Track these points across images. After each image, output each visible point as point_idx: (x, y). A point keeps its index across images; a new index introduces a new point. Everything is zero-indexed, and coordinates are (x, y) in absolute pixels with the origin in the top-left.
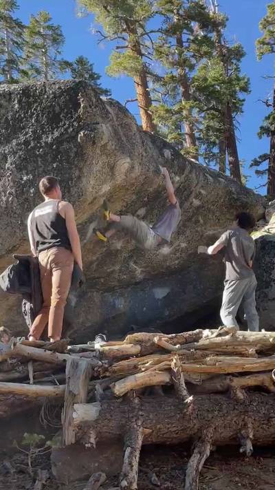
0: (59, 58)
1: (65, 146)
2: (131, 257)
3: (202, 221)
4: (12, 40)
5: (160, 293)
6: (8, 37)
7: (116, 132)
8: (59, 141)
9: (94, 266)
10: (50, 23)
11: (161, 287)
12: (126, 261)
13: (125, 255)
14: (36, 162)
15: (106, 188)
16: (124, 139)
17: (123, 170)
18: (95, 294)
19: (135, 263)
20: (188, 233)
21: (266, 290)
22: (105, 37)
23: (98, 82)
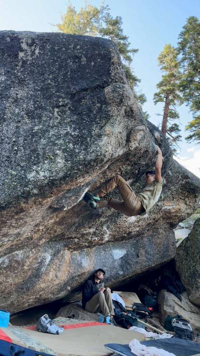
11: (120, 249)
12: (102, 225)
13: (102, 219)
15: (120, 152)
17: (139, 138)
18: (66, 252)
19: (108, 227)
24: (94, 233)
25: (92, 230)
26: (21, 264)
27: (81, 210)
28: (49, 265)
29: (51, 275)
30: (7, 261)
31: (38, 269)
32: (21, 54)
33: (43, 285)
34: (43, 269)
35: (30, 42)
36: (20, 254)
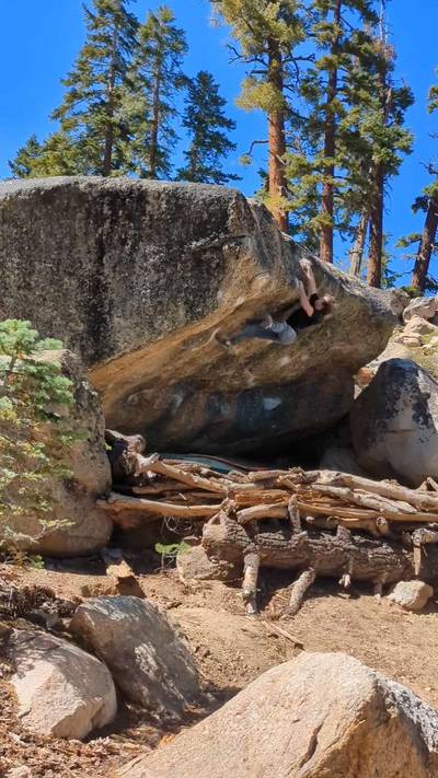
0: (176, 70)
1: (208, 255)
2: (246, 364)
3: (329, 335)
4: (121, 39)
5: (271, 403)
6: (116, 34)
7: (259, 245)
8: (203, 250)
9: (207, 369)
10: (171, 24)
11: (273, 397)
12: (241, 368)
13: (242, 361)
14: (176, 266)
15: (241, 301)
16: (266, 251)
17: (261, 285)
18: (201, 396)
19: (250, 370)
20: (313, 345)
21: (387, 421)
22: (240, 57)
23: (222, 109)
24: (233, 377)
25: (230, 373)
26: (150, 403)
27: (213, 350)
28: (180, 407)
29: (183, 419)
30: (136, 399)
31: (168, 411)
32: (149, 208)
33: (174, 429)
34: (174, 412)
35: (156, 195)
36: (149, 393)
